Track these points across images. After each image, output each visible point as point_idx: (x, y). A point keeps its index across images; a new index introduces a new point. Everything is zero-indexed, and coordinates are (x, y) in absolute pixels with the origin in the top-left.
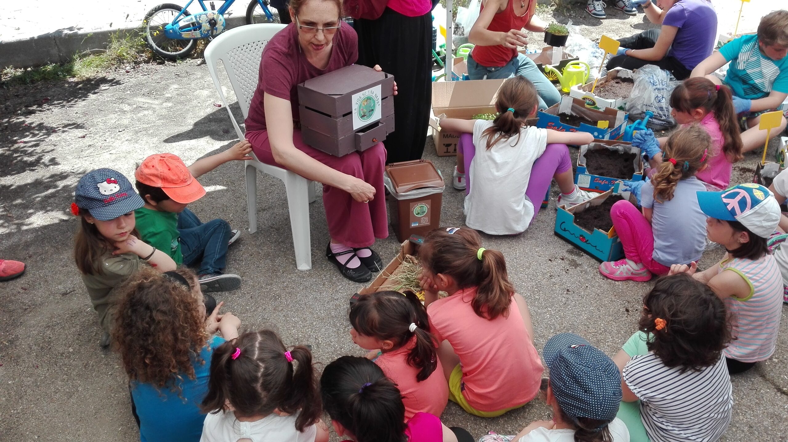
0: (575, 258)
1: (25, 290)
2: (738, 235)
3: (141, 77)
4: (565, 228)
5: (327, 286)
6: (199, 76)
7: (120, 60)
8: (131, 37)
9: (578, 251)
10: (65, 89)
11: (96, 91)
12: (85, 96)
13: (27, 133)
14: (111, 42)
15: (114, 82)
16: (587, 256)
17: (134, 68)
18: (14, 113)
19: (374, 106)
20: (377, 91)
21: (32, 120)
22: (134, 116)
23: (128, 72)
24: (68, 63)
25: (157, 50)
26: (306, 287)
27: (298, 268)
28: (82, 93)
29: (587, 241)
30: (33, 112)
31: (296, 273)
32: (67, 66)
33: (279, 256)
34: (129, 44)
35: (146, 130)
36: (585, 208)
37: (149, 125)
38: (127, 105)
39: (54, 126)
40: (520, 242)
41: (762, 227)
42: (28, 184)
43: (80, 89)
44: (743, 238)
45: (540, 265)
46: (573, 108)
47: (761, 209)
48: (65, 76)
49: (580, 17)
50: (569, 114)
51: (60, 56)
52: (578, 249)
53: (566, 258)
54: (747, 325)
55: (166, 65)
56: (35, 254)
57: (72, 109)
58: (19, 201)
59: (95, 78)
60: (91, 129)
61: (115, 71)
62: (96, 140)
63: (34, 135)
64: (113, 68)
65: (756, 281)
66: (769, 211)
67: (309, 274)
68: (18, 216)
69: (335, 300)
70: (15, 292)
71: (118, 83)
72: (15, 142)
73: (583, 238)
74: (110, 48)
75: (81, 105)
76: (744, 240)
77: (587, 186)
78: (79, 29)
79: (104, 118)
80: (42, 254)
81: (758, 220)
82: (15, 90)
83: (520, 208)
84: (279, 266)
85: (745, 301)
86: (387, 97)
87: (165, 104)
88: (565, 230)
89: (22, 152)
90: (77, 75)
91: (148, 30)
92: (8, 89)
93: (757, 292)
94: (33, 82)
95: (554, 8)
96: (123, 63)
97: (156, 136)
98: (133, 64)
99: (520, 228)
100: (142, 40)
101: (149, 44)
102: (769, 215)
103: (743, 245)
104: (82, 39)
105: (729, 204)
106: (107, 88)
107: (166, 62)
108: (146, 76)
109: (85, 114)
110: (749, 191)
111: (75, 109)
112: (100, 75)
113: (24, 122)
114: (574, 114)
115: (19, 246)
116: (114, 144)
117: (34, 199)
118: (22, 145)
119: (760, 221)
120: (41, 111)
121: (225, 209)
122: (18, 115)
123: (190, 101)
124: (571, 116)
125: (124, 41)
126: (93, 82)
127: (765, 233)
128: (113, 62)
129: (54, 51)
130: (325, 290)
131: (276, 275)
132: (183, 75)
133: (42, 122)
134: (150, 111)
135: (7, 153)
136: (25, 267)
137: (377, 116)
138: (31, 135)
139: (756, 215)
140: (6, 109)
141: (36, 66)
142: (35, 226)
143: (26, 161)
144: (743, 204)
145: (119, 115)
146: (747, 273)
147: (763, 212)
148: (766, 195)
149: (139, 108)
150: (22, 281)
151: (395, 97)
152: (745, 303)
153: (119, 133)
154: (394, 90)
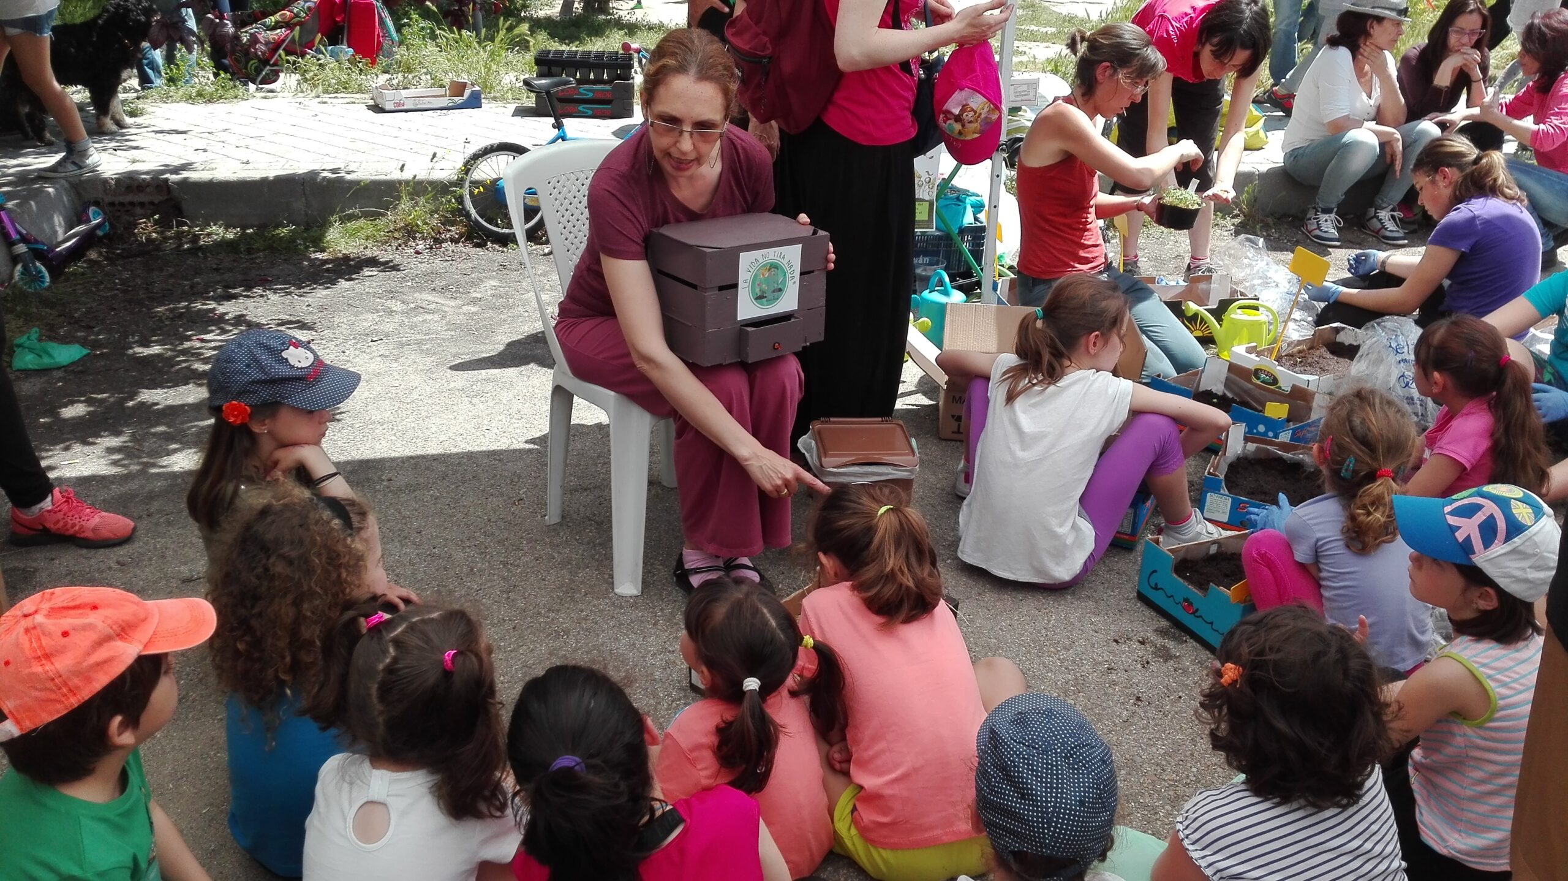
0: (1170, 644)
1: (123, 565)
2: (1474, 592)
3: (438, 263)
4: (1156, 584)
5: (660, 627)
6: (539, 272)
7: (410, 232)
8: (436, 194)
9: (1177, 633)
10: (302, 269)
11: (353, 276)
12: (333, 282)
13: (213, 328)
14: (399, 198)
15: (390, 267)
16: (1194, 643)
17: (431, 248)
18: (204, 296)
19: (784, 282)
20: (792, 256)
21: (229, 309)
22: (406, 321)
23: (418, 253)
24: (318, 227)
25: (477, 221)
26: (621, 624)
27: (616, 590)
28: (328, 277)
29: (1197, 610)
30: (235, 297)
31: (610, 599)
32: (314, 232)
33: (588, 567)
34: (429, 206)
35: (419, 343)
36: (1207, 554)
37: (428, 337)
38: (399, 303)
39: (264, 321)
40: (1062, 602)
41: (1526, 581)
42: (188, 405)
43: (328, 270)
44: (1485, 601)
45: (1093, 646)
46: (1228, 383)
47: (1527, 543)
48: (307, 247)
49: (1288, 241)
50: (1220, 394)
51: (306, 214)
52: (1179, 629)
53: (1152, 642)
54: (1482, 782)
55: (487, 249)
56: (159, 511)
57: (302, 298)
58: (162, 429)
59: (359, 257)
60: (325, 332)
61: (397, 249)
62: (327, 350)
63: (224, 331)
64: (395, 244)
65: (1504, 685)
66: (1543, 548)
67: (634, 603)
68: (152, 450)
69: (669, 652)
70: (103, 566)
71: (396, 268)
72: (189, 339)
73: (1189, 605)
74: (395, 208)
75: (320, 294)
76: (1489, 604)
77: (1225, 518)
78: (348, 173)
79: (354, 319)
80: (172, 513)
81: (1517, 566)
82: (216, 261)
83: (1063, 530)
84: (582, 583)
85: (1480, 727)
86: (812, 272)
87: (465, 308)
88: (1156, 588)
89: (193, 355)
90: (329, 248)
91: (467, 185)
92: (206, 257)
93: (1503, 708)
94: (249, 251)
95: (1237, 221)
96: (414, 239)
97: (434, 354)
98: (430, 242)
99: (1064, 572)
100: (453, 200)
101: (464, 208)
102: (1543, 558)
103: (1484, 613)
104: (350, 188)
105: (1459, 528)
106: (375, 273)
107: (489, 244)
108: (448, 263)
109: (322, 308)
110: (1503, 503)
111: (308, 299)
112: (369, 253)
113: (214, 309)
114: (1230, 395)
115: (137, 495)
116: (357, 360)
117: (189, 428)
118: (198, 344)
119: (1523, 569)
120: (248, 296)
121: (516, 480)
122: (208, 299)
123: (510, 307)
124: (1224, 396)
125: (422, 200)
126: (352, 263)
127: (1532, 592)
128: (396, 235)
129: (299, 205)
130: (655, 633)
131: (572, 599)
132: (513, 267)
133: (245, 313)
134: (436, 315)
135: (169, 353)
136: (134, 529)
137: (789, 302)
138: (218, 331)
139: (1513, 557)
140: (192, 287)
141: (262, 227)
142: (176, 468)
143: (196, 369)
144: (1488, 531)
145: (381, 316)
146: (1484, 665)
147: (1530, 551)
148: (1538, 513)
149: (419, 309)
150: (122, 552)
151: (830, 275)
152: (1478, 731)
153: (371, 344)
154: (827, 261)
